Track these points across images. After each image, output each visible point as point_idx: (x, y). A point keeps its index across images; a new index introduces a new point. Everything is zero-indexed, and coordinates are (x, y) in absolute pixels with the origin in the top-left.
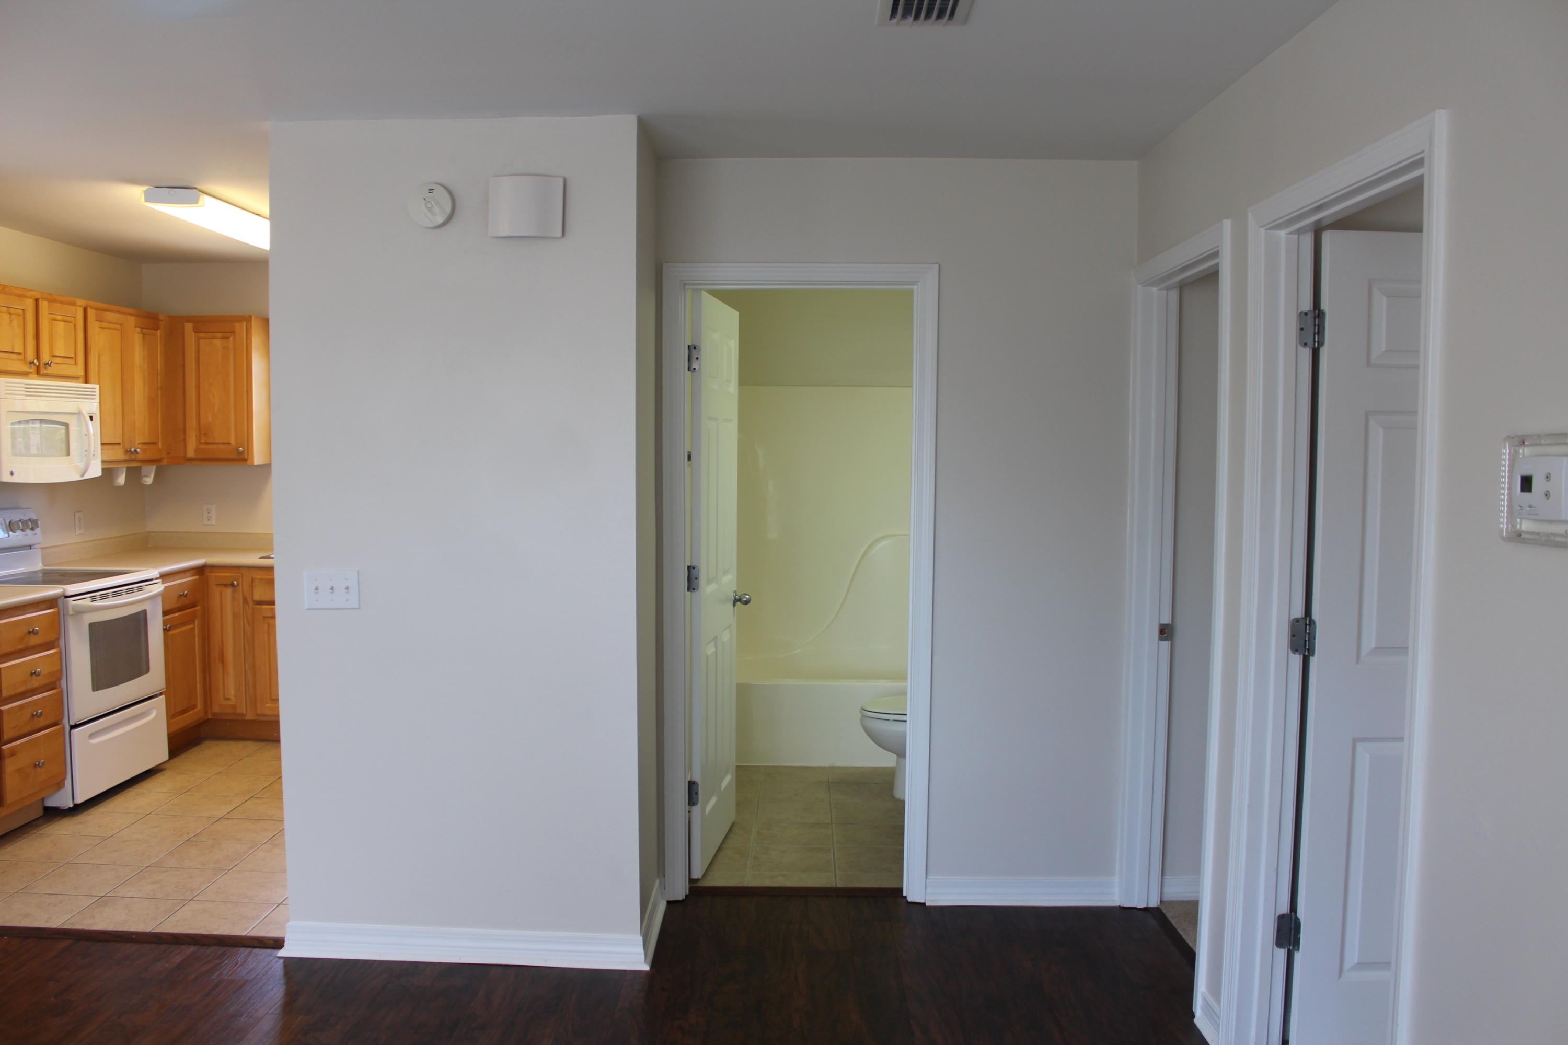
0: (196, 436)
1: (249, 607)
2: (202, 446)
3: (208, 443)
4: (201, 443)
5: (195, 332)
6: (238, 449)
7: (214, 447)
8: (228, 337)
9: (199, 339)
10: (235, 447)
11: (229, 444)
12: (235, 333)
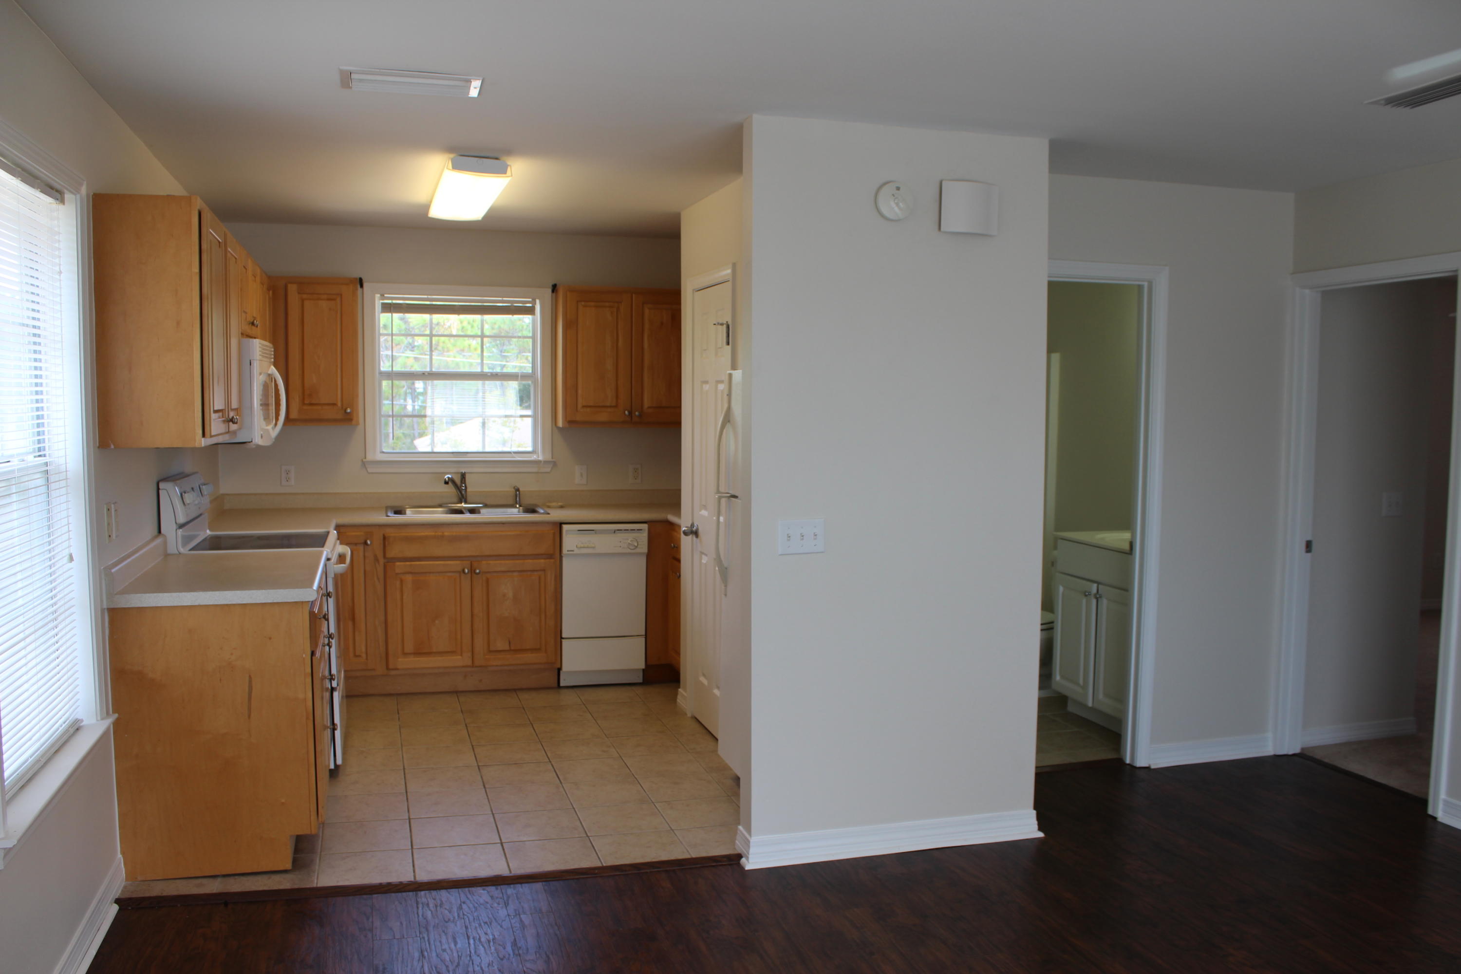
1: (379, 564)
2: (305, 407)
3: (311, 404)
4: (304, 404)
5: (299, 293)
6: (345, 410)
7: (319, 407)
8: (334, 300)
9: (303, 300)
10: (342, 408)
11: (334, 404)
12: (341, 295)
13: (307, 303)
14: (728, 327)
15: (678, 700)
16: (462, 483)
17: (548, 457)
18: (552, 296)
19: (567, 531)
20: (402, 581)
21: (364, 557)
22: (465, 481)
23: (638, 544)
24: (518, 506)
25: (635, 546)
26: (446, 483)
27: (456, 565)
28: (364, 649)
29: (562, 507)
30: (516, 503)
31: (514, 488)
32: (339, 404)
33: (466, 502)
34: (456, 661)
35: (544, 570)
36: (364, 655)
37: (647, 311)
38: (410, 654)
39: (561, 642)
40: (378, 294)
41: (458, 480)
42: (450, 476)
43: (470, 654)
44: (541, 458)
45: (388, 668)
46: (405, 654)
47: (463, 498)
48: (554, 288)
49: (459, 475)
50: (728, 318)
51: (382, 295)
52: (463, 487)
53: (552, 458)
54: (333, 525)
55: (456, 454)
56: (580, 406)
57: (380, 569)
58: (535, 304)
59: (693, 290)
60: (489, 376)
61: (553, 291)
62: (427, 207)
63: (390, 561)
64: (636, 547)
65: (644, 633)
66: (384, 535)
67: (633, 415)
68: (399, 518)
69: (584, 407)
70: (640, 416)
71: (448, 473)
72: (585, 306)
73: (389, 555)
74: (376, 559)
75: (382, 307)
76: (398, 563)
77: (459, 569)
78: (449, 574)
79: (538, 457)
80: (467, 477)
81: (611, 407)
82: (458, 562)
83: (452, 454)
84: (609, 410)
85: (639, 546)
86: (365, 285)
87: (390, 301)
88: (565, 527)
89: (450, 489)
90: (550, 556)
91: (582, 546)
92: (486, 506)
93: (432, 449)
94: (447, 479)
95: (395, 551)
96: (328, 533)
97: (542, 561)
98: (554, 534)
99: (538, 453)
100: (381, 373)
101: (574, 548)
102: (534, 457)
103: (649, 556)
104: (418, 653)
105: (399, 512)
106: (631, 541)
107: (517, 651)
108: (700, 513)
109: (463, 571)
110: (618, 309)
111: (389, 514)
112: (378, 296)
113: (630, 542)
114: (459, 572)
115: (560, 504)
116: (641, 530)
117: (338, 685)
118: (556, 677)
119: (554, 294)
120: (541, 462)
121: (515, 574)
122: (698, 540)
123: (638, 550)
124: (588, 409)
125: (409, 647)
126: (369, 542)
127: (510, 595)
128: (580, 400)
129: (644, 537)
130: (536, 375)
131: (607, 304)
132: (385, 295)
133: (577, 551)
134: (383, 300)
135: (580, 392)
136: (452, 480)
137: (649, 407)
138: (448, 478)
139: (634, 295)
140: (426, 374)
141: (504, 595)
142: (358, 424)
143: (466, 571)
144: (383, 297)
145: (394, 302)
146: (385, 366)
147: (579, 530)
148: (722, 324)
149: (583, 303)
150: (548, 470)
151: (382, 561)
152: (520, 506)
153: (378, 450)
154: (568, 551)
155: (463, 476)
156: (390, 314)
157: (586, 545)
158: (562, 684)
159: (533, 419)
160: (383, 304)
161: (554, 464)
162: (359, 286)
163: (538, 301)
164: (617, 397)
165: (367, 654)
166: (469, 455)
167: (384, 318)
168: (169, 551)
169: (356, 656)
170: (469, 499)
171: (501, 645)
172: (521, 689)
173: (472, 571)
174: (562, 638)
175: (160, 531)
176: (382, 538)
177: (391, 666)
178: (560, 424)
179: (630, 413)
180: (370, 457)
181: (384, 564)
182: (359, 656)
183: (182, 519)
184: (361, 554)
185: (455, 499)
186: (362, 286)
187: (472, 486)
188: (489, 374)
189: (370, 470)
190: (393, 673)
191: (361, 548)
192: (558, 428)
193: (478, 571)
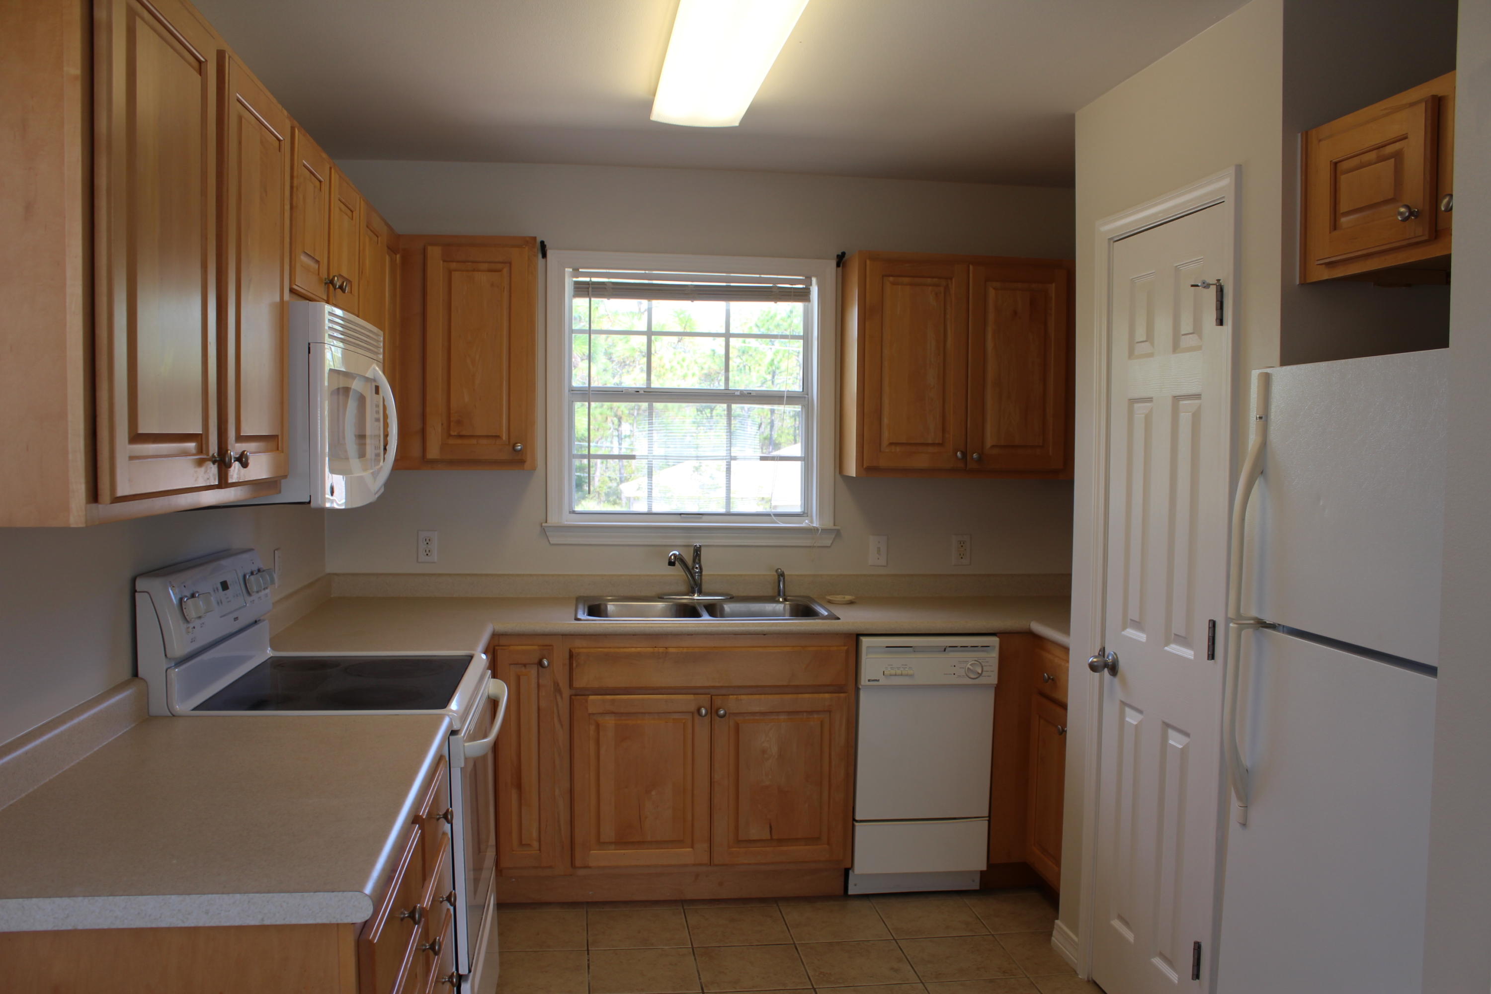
0: (442, 424)
1: (562, 697)
2: (451, 441)
3: (461, 437)
4: (450, 436)
5: (444, 261)
6: (514, 446)
7: (474, 441)
8: (500, 271)
9: (450, 272)
10: (509, 442)
11: (498, 437)
12: (510, 263)
13: (456, 275)
14: (1220, 291)
15: (1053, 938)
16: (694, 561)
17: (829, 524)
18: (837, 270)
19: (868, 647)
20: (598, 726)
21: (538, 685)
22: (700, 560)
23: (982, 671)
24: (781, 600)
25: (979, 673)
26: (671, 564)
27: (686, 702)
28: (535, 834)
29: (851, 603)
30: (779, 595)
31: (777, 571)
32: (504, 437)
33: (700, 593)
34: (684, 855)
35: (830, 712)
36: (536, 844)
37: (992, 293)
38: (611, 843)
39: (853, 826)
40: (569, 267)
41: (689, 558)
42: (677, 553)
43: (706, 846)
44: (816, 524)
45: (573, 865)
46: (601, 844)
47: (696, 586)
48: (841, 260)
49: (692, 550)
50: (1224, 273)
51: (576, 270)
52: (697, 568)
53: (834, 525)
54: (484, 640)
55: (685, 516)
56: (885, 442)
57: (563, 705)
58: (811, 285)
59: (1110, 239)
60: (738, 396)
61: (838, 265)
62: (648, 105)
63: (579, 694)
64: (980, 675)
65: (987, 815)
66: (570, 651)
67: (968, 458)
68: (596, 623)
69: (891, 444)
70: (980, 460)
71: (674, 547)
72: (893, 284)
73: (576, 684)
74: (557, 689)
75: (575, 288)
76: (591, 697)
77: (693, 708)
78: (676, 716)
79: (812, 522)
80: (704, 553)
81: (933, 444)
82: (691, 697)
83: (679, 516)
84: (931, 449)
85: (984, 673)
86: (549, 253)
87: (587, 279)
88: (865, 641)
89: (678, 571)
90: (839, 689)
91: (893, 672)
92: (732, 599)
93: (650, 506)
94: (673, 557)
95: (587, 678)
96: (471, 657)
97: (827, 696)
98: (847, 651)
99: (812, 516)
100: (572, 390)
101: (879, 676)
102: (805, 523)
103: (1000, 690)
104: (622, 842)
105: (596, 610)
106: (971, 665)
107: (781, 841)
108: (1123, 633)
109: (699, 710)
110: (947, 288)
111: (581, 615)
112: (568, 270)
113: (970, 667)
114: (693, 713)
115: (848, 598)
116: (988, 646)
117: (470, 971)
118: (842, 879)
119: (840, 269)
120: (818, 530)
121: (782, 717)
122: (1116, 680)
123: (982, 680)
124: (898, 449)
125: (608, 832)
126: (546, 662)
127: (775, 750)
128: (886, 435)
129: (992, 658)
130: (809, 394)
131: (929, 280)
132: (580, 270)
133: (883, 681)
134: (577, 277)
135: (886, 421)
136: (680, 559)
137: (993, 447)
138: (674, 555)
139: (971, 267)
140: (642, 392)
141: (764, 752)
142: (534, 468)
143: (703, 711)
144: (576, 272)
145: (594, 280)
146: (578, 379)
147: (887, 647)
148: (1207, 286)
149: (891, 279)
150: (828, 542)
151: (566, 693)
152: (785, 600)
153: (566, 509)
154: (869, 681)
155: (697, 551)
156: (587, 300)
157: (899, 672)
158: (850, 892)
159: (803, 462)
160: (576, 283)
161: (838, 533)
162: (540, 256)
163: (814, 280)
164: (944, 430)
165: (540, 841)
166: (705, 518)
167: (580, 305)
168: (155, 710)
169: (521, 844)
170: (705, 587)
171: (756, 831)
172: (787, 899)
173: (713, 711)
174: (854, 820)
175: (135, 674)
176: (567, 656)
177: (578, 863)
178: (852, 469)
179: (964, 454)
180: (553, 520)
181: (571, 696)
182: (529, 845)
183: (179, 648)
184: (534, 681)
185: (683, 588)
186: (544, 255)
187: (710, 568)
188: (738, 393)
189: (553, 540)
190: (581, 872)
191: (533, 671)
192: (848, 479)
193: (722, 712)
